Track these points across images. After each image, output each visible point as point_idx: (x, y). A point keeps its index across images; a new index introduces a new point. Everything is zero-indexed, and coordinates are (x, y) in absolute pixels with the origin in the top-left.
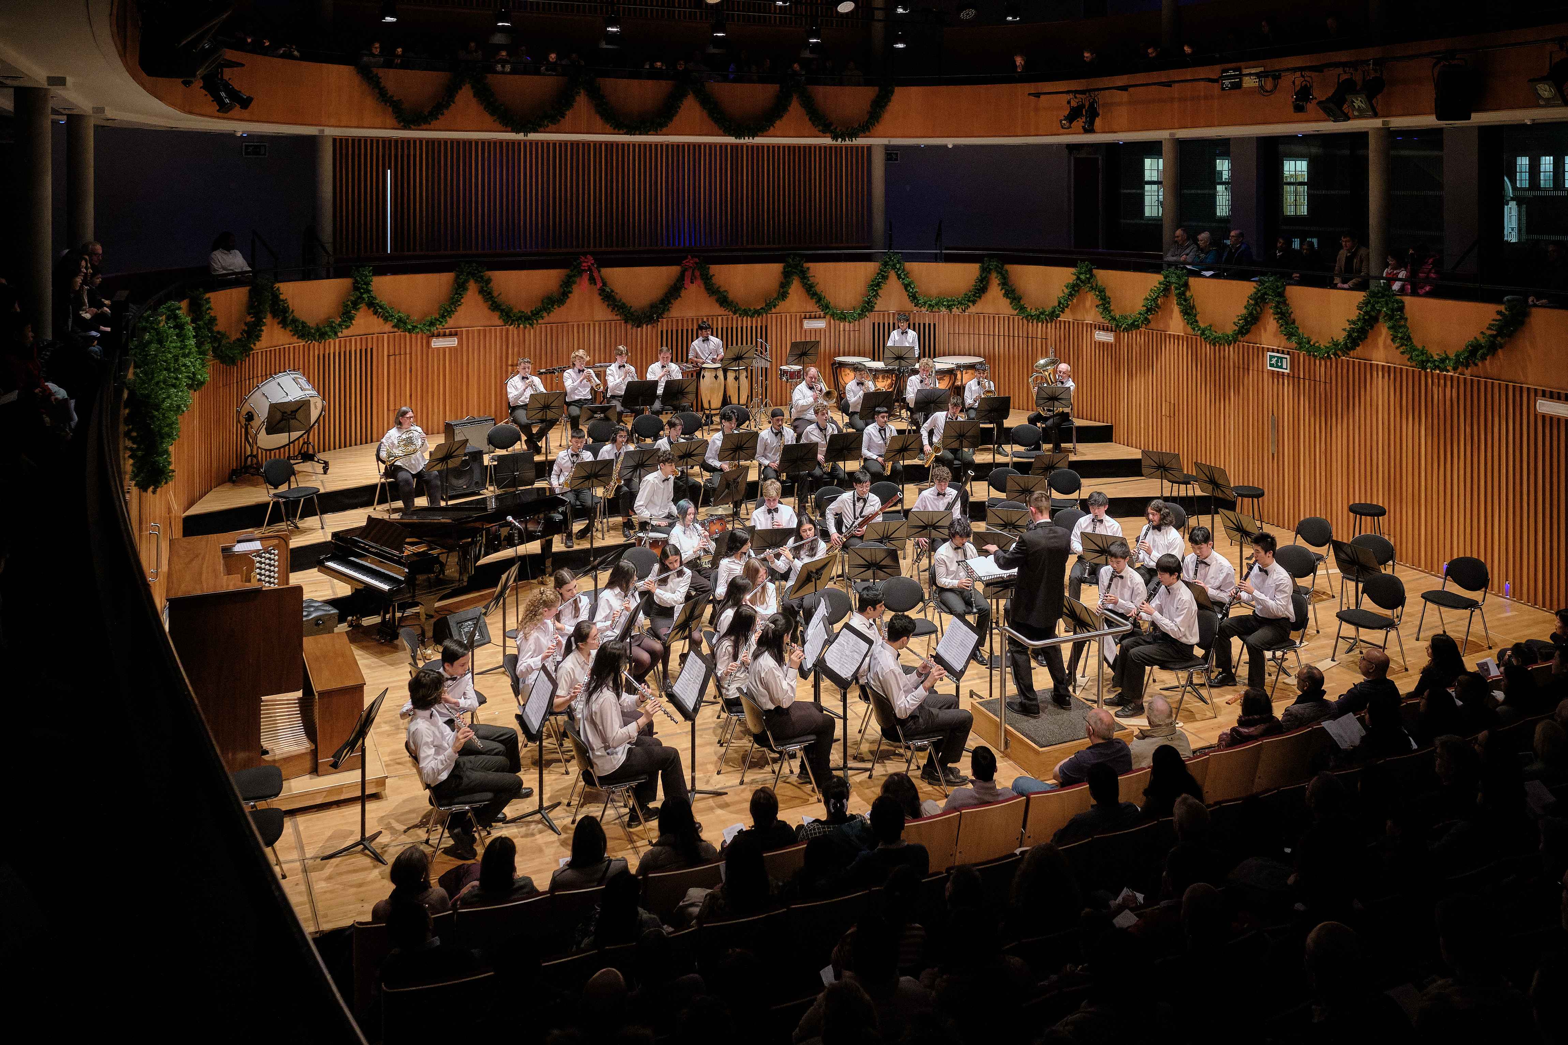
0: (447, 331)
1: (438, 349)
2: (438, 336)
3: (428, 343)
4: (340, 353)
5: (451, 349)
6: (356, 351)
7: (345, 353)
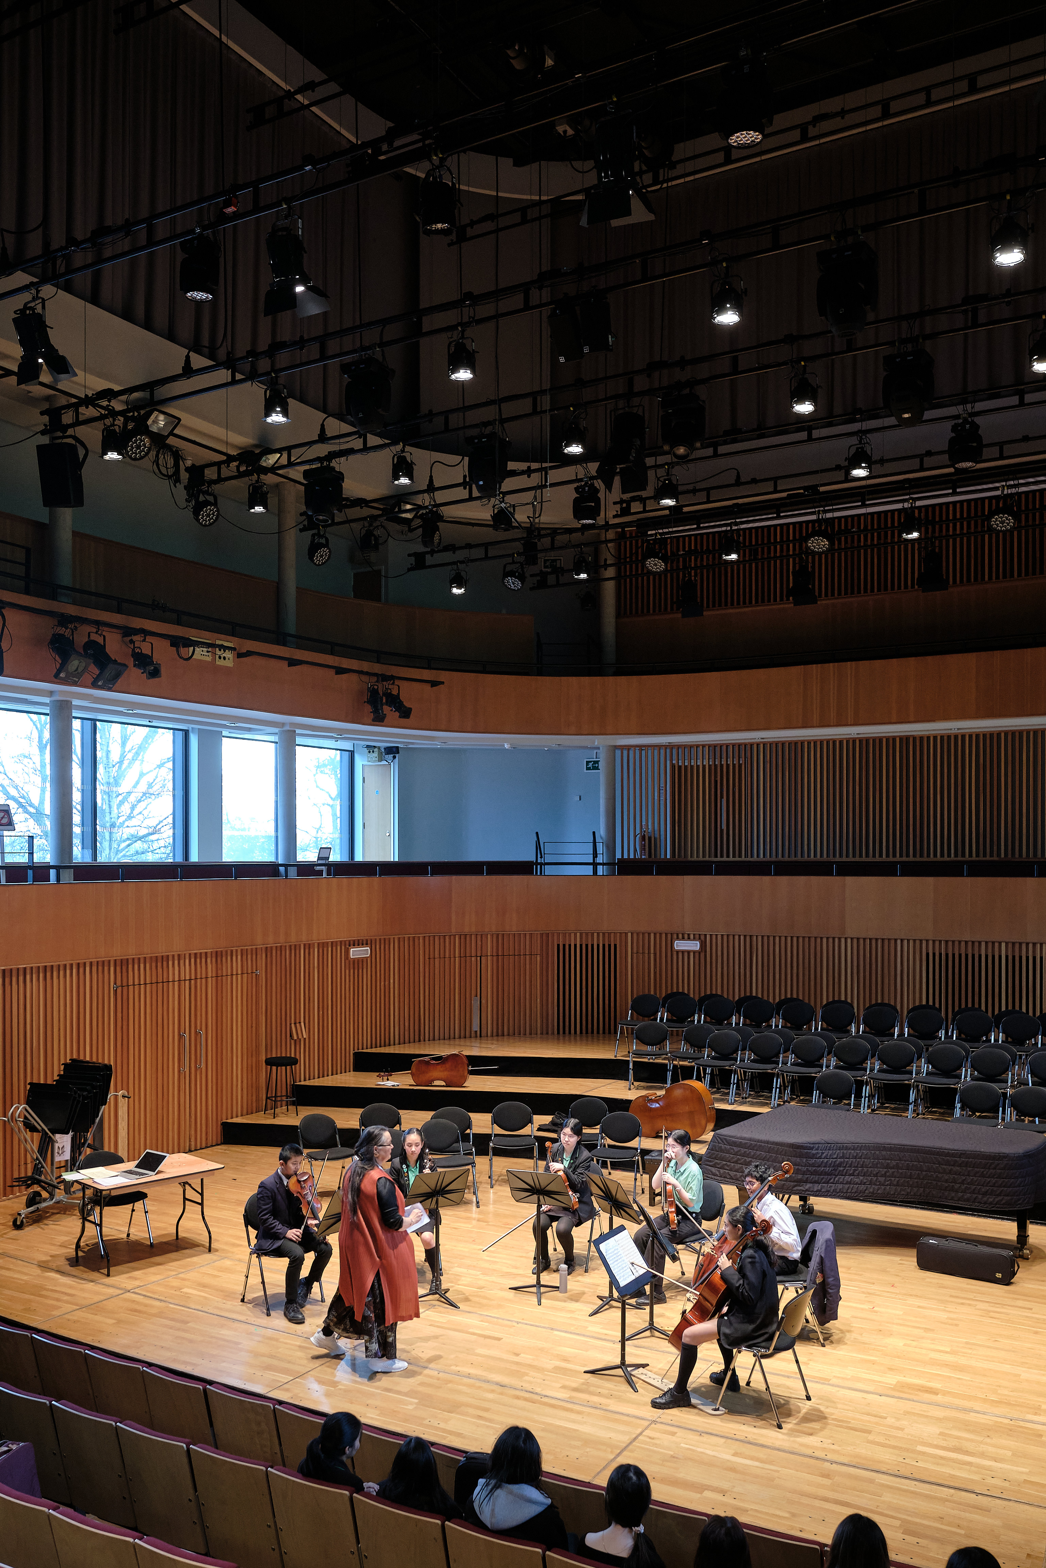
0: (692, 935)
2: (683, 938)
4: (581, 946)
5: (694, 952)
6: (598, 946)
7: (587, 946)
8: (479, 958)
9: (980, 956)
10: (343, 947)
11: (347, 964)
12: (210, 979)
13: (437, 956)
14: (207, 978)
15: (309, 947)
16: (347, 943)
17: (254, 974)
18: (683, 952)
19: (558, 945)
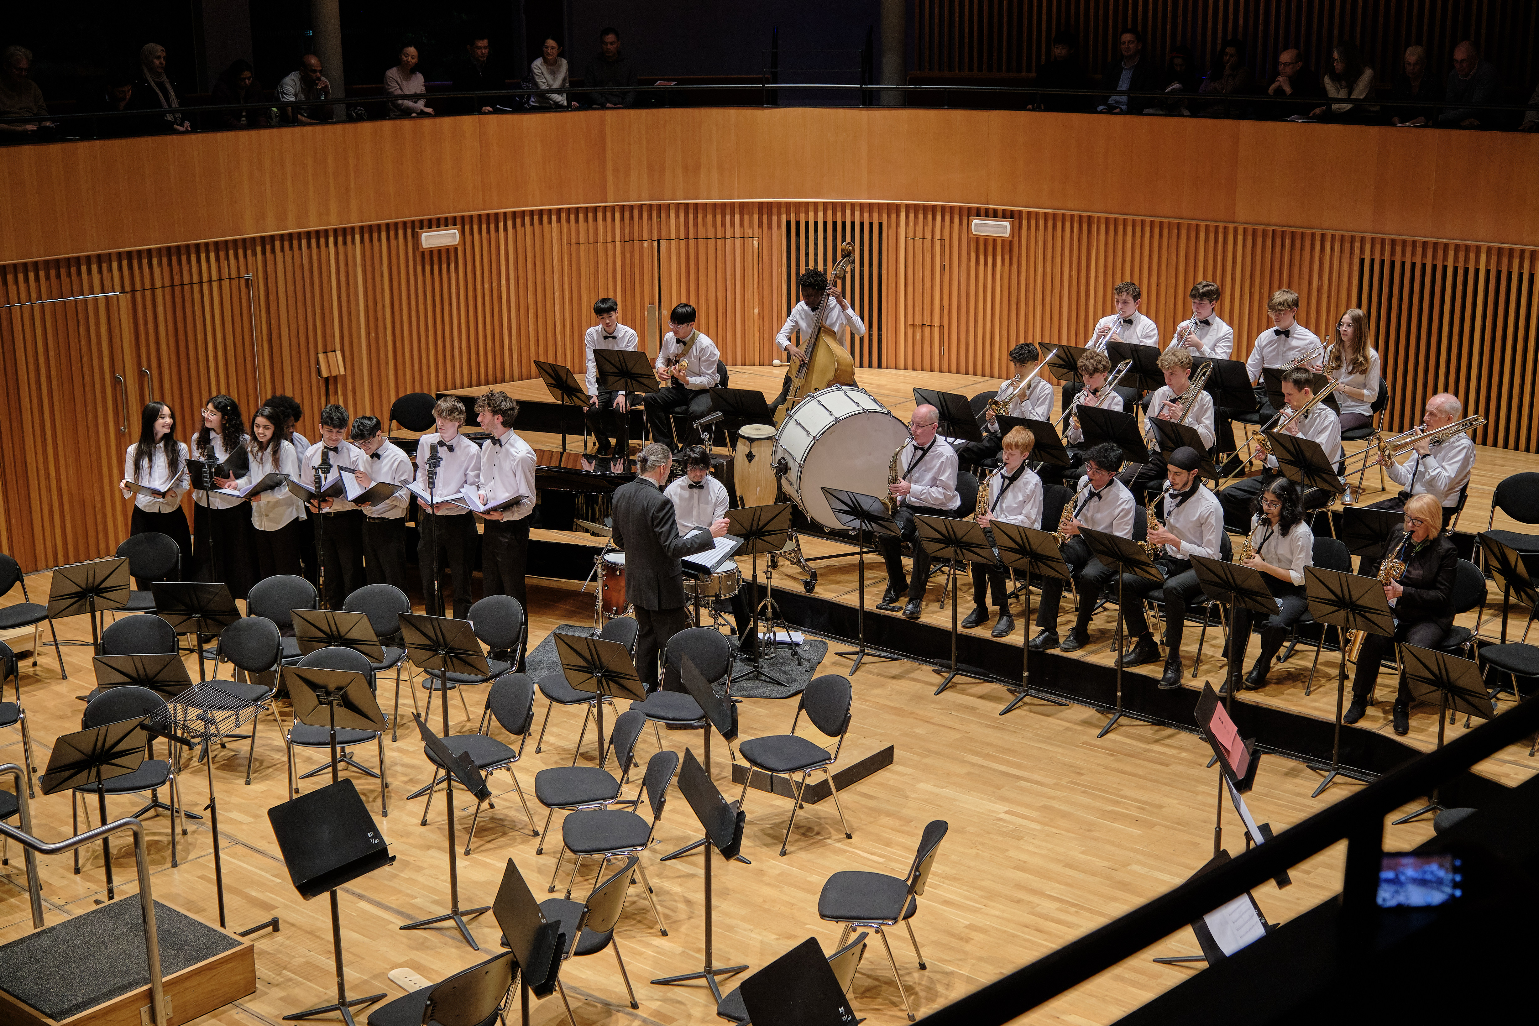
0: (999, 209)
1: (985, 238)
2: (986, 214)
3: (969, 226)
4: (825, 225)
5: (1003, 241)
6: (853, 224)
8: (655, 244)
9: (1445, 268)
10: (409, 231)
11: (418, 259)
12: (159, 293)
13: (582, 240)
14: (153, 288)
15: (344, 233)
16: (417, 224)
17: (243, 281)
18: (986, 240)
19: (788, 223)
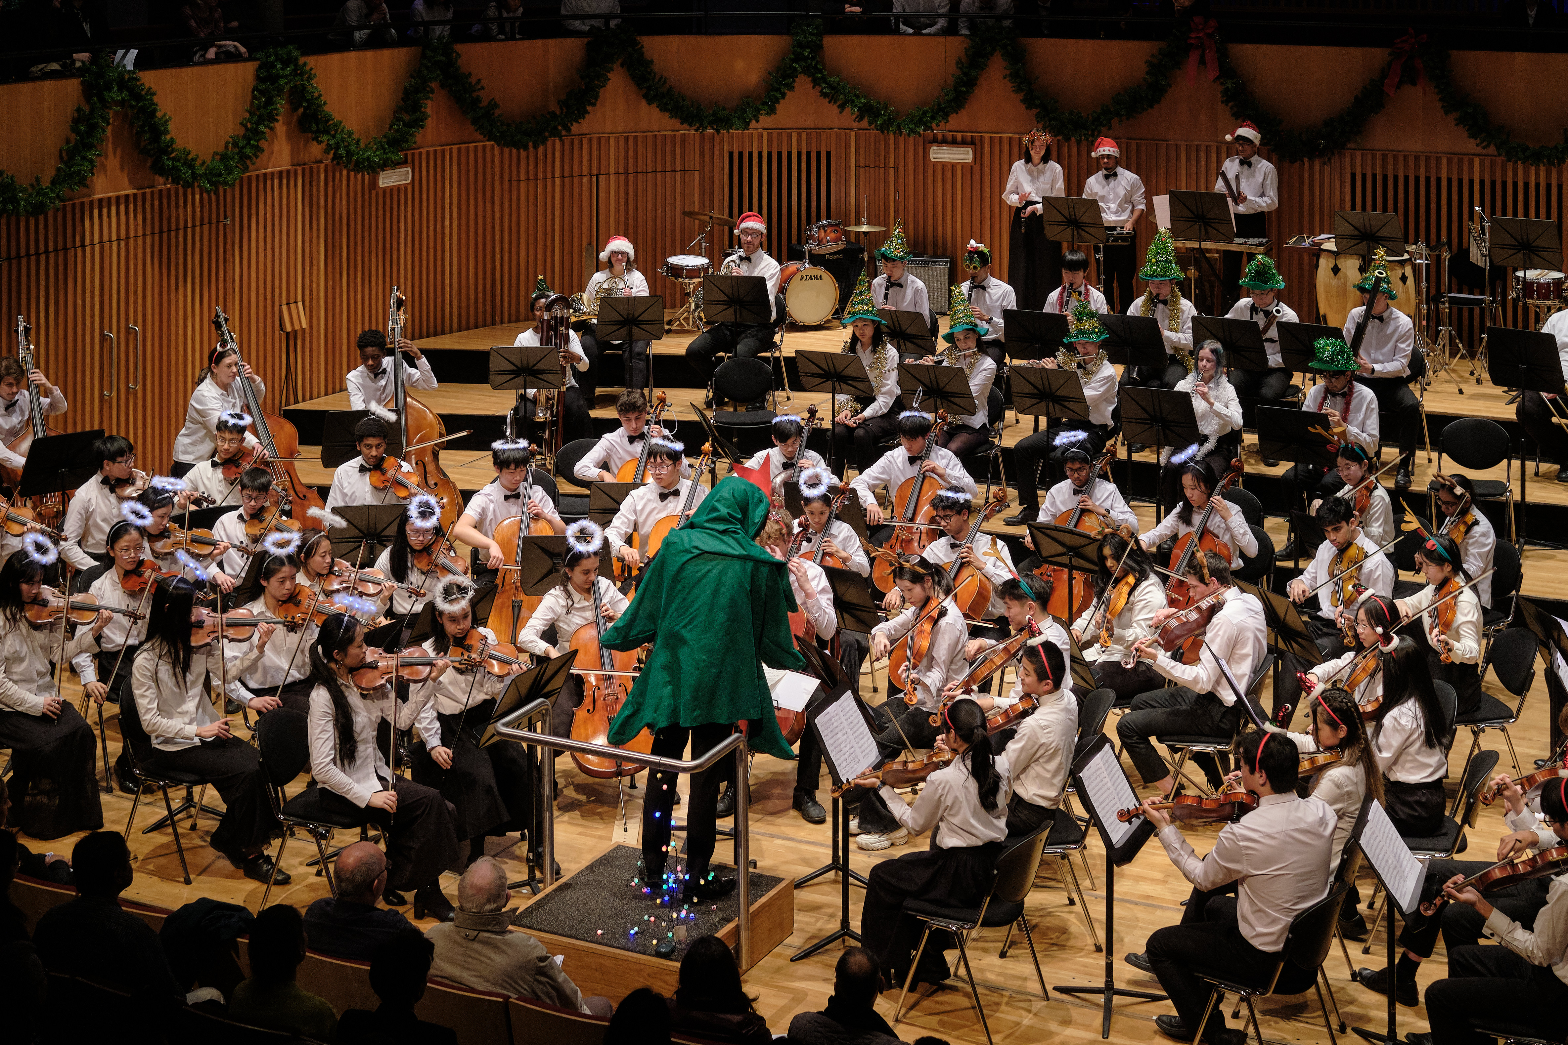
0: (959, 136)
1: (944, 165)
2: (944, 142)
3: (926, 153)
4: (770, 154)
5: (964, 168)
6: (799, 154)
7: (780, 154)
8: (594, 179)
11: (373, 200)
13: (523, 176)
15: (311, 173)
17: (221, 225)
19: (731, 154)
